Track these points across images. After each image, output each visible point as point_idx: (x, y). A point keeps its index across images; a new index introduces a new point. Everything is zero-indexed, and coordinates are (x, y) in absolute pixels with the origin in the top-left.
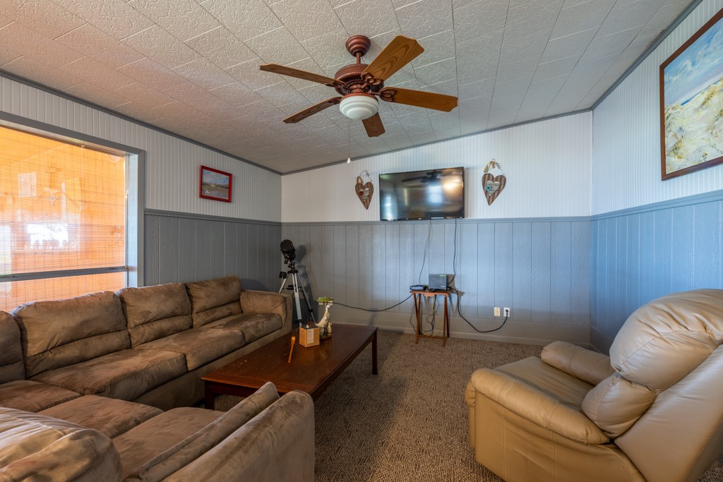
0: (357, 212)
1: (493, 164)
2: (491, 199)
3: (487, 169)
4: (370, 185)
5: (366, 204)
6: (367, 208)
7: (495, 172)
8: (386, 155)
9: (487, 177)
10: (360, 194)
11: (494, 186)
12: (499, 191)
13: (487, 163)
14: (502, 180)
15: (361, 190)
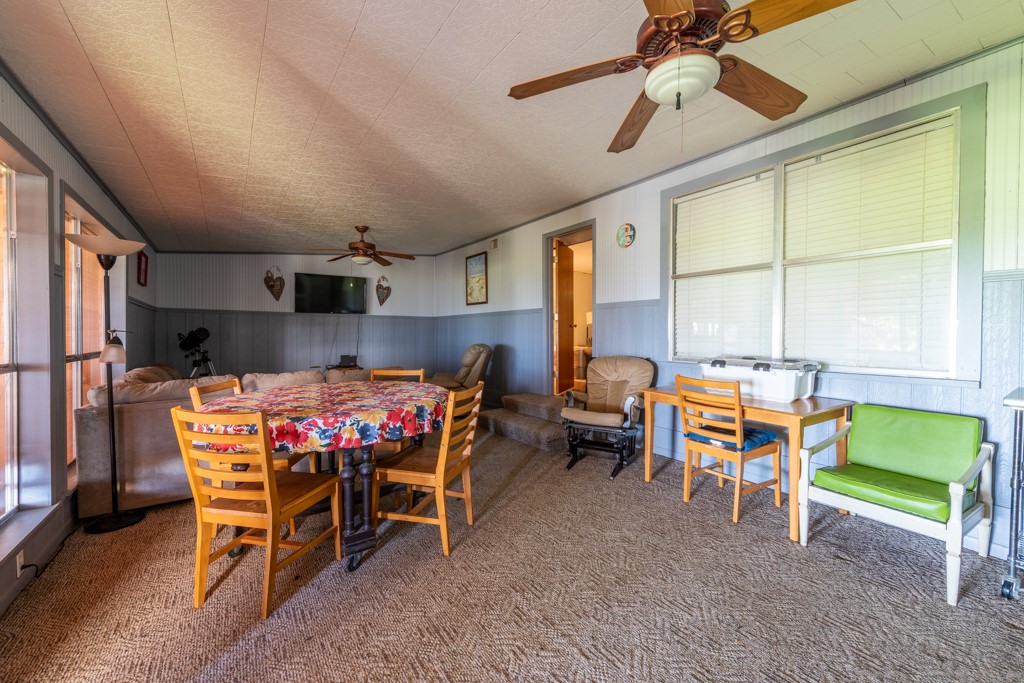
0: (268, 304)
1: (383, 278)
2: (382, 302)
3: (379, 281)
4: (281, 280)
5: (277, 296)
6: (277, 299)
7: (384, 284)
8: (298, 256)
9: (379, 287)
10: (271, 287)
11: (384, 294)
12: (387, 297)
13: (379, 276)
14: (388, 289)
15: (272, 283)
